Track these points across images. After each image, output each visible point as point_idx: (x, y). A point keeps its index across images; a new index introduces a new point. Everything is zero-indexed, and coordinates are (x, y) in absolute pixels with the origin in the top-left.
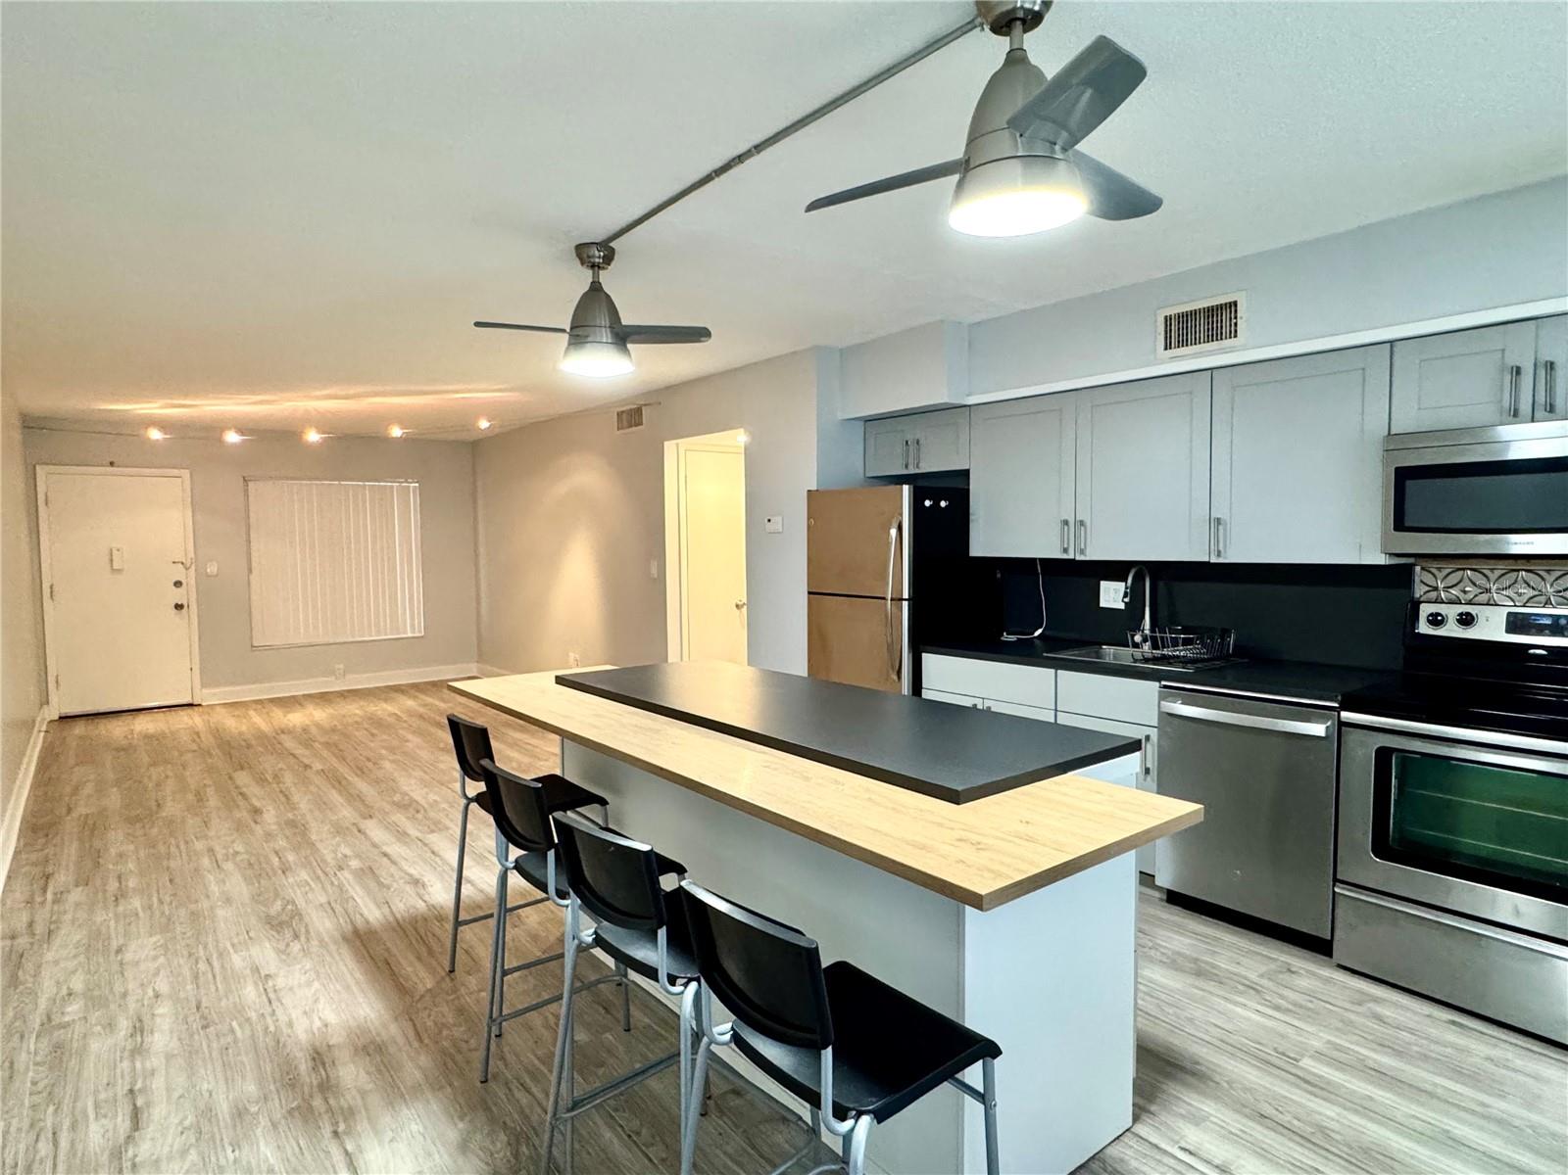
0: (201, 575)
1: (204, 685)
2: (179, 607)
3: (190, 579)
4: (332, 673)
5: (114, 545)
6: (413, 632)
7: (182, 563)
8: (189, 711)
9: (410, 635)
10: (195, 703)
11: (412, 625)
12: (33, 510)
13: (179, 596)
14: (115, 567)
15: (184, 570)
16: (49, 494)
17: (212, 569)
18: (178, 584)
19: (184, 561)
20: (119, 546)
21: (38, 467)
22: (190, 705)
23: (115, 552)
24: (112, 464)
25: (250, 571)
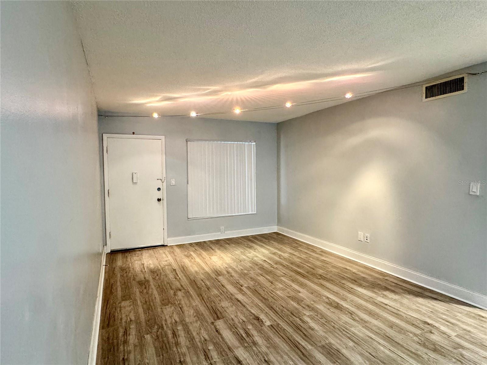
0: (169, 186)
1: (169, 236)
2: (159, 200)
3: (164, 187)
4: (219, 230)
5: (133, 172)
6: (252, 211)
7: (161, 180)
8: (163, 248)
9: (250, 213)
10: (165, 245)
11: (251, 209)
12: (101, 154)
13: (159, 195)
14: (134, 182)
15: (161, 183)
16: (108, 147)
17: (173, 182)
18: (159, 189)
19: (162, 179)
20: (136, 172)
21: (104, 134)
22: (163, 246)
23: (134, 174)
24: (134, 133)
25: (188, 183)
